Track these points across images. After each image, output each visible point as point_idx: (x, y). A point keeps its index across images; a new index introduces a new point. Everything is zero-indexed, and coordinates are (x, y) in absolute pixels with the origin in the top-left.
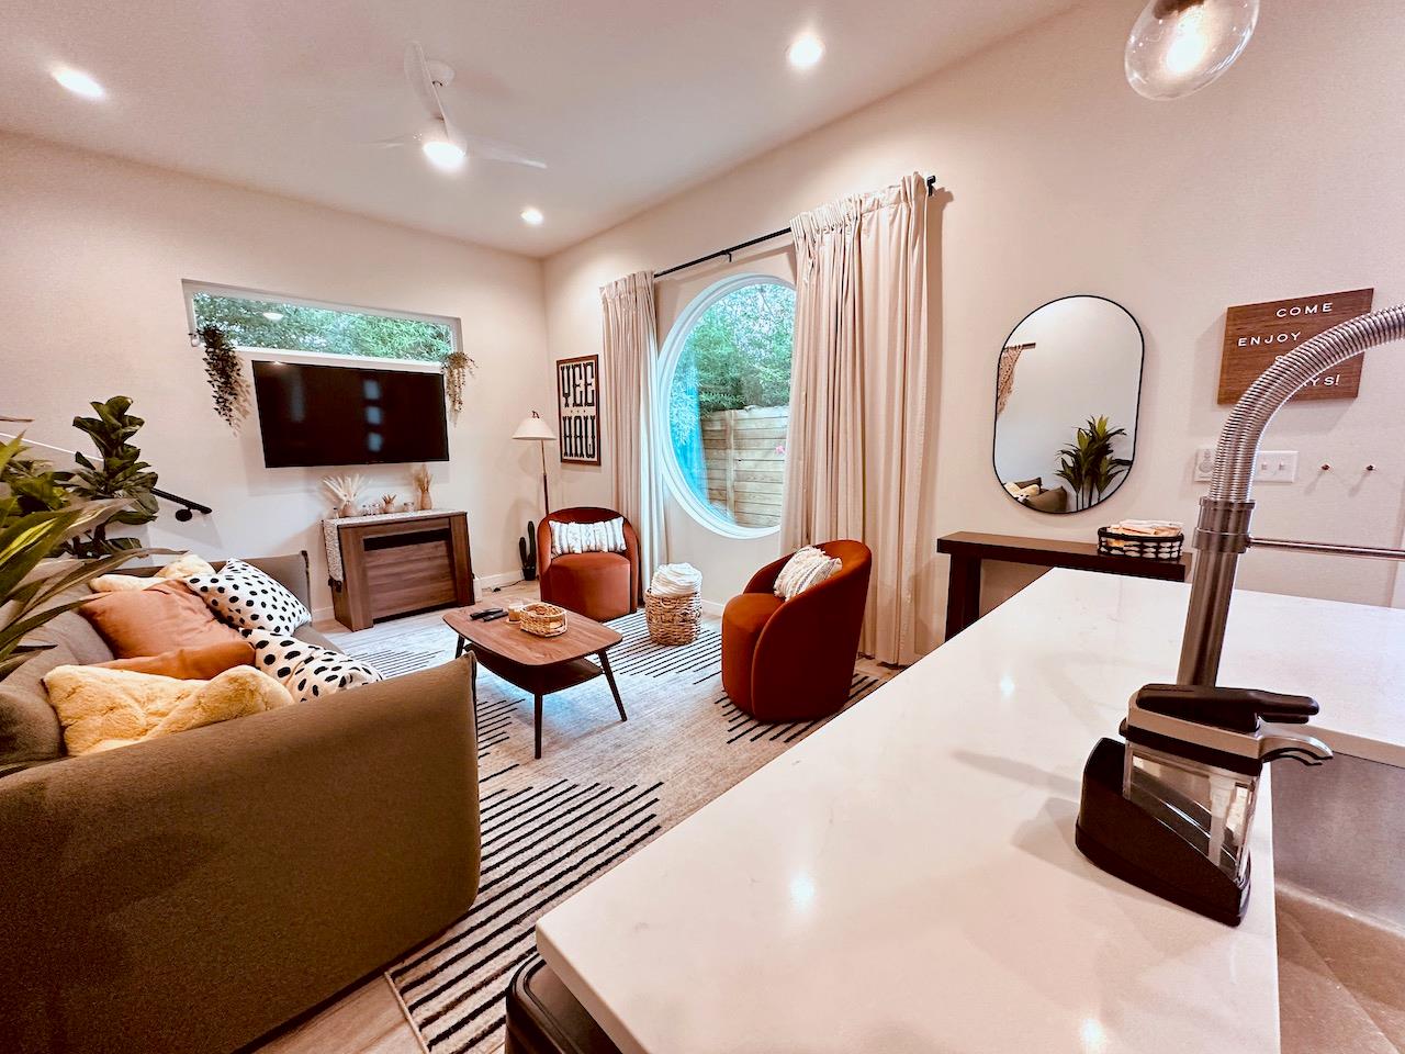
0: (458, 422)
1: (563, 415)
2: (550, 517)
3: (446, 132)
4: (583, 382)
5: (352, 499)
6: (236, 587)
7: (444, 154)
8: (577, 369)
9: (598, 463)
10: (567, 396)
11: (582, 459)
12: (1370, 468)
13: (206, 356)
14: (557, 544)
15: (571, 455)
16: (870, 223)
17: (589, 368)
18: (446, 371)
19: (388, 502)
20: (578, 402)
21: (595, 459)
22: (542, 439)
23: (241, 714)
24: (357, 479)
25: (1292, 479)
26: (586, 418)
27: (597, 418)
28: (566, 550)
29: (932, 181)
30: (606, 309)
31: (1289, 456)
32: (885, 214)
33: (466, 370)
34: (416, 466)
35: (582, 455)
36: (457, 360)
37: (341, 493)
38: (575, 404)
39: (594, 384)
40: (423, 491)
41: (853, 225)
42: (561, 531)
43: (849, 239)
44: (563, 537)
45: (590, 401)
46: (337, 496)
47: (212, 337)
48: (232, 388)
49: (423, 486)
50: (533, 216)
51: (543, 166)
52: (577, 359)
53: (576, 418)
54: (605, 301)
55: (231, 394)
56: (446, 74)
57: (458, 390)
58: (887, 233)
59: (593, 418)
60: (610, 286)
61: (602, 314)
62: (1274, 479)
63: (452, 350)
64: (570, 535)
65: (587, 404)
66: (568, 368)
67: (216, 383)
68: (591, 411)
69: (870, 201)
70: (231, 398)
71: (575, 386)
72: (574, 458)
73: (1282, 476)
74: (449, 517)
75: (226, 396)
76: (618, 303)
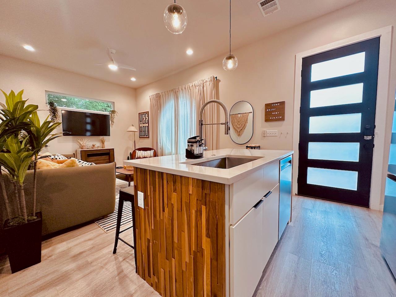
0: (113, 127)
1: (140, 126)
2: (135, 150)
3: (114, 63)
4: (145, 118)
5: (84, 145)
6: (60, 158)
7: (113, 67)
8: (144, 115)
9: (149, 137)
10: (141, 121)
11: (145, 137)
12: (282, 133)
13: (50, 108)
14: (137, 156)
15: (142, 136)
16: (205, 85)
17: (146, 114)
18: (110, 114)
19: (93, 146)
20: (144, 123)
21: (148, 137)
22: (134, 132)
23: (73, 166)
24: (86, 140)
25: (277, 135)
26: (146, 127)
27: (148, 127)
28: (139, 157)
29: (216, 78)
30: (151, 101)
31: (276, 131)
32: (208, 83)
33: (115, 114)
34: (101, 137)
35: (145, 136)
36: (113, 112)
37: (81, 143)
38: (143, 123)
39: (148, 118)
40: (103, 144)
41: (202, 85)
42: (138, 153)
43: (201, 88)
44: (138, 154)
45: (147, 122)
46: (80, 144)
47: (51, 104)
48: (56, 116)
49: (103, 142)
50: (133, 79)
51: (135, 70)
52: (143, 113)
53: (143, 127)
54: (150, 99)
55: (55, 118)
56: (114, 51)
57: (113, 119)
58: (209, 87)
59: (147, 127)
60: (151, 96)
61: (150, 102)
62: (274, 135)
63: (112, 109)
64: (140, 153)
65: (146, 123)
66: (141, 115)
67: (51, 115)
68: (147, 125)
69: (205, 81)
70: (55, 119)
71: (143, 119)
72: (142, 137)
73: (276, 135)
74: (109, 149)
75: (54, 118)
76: (153, 99)
